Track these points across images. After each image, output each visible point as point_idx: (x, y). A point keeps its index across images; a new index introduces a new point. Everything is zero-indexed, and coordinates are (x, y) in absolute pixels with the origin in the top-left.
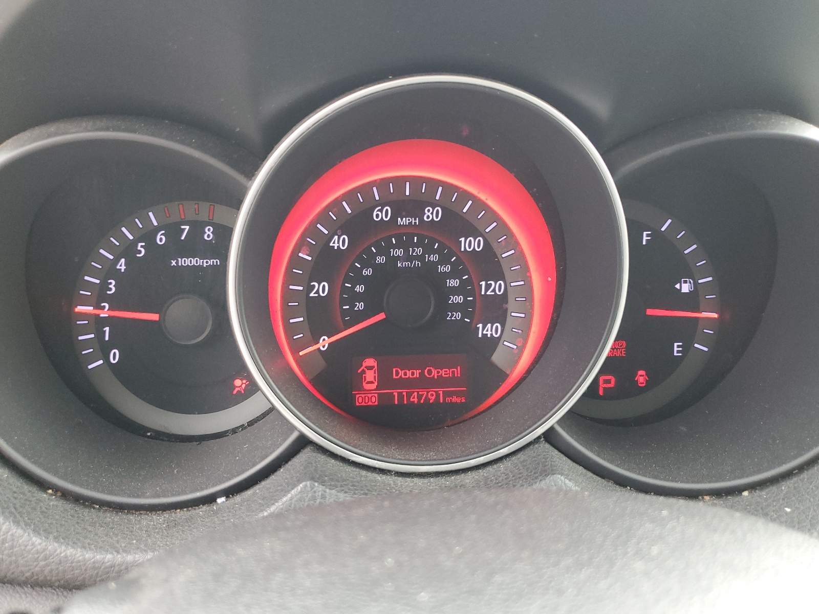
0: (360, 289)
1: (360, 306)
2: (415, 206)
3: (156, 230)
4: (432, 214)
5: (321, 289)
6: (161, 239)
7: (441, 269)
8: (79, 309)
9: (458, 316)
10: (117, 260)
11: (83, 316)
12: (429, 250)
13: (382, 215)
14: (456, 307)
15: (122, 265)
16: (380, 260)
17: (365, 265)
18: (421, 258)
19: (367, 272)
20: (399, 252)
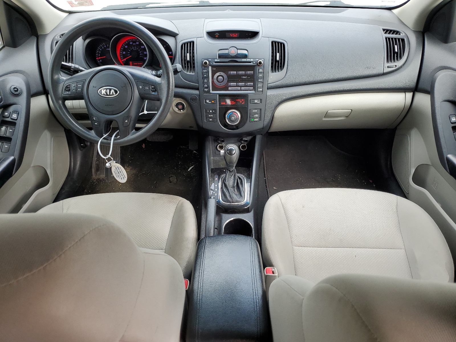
0: (129, 53)
1: (129, 55)
2: (135, 42)
3: (104, 45)
4: (137, 43)
5: (124, 53)
6: (105, 46)
7: (139, 50)
8: (97, 58)
9: (141, 56)
10: (100, 49)
11: (97, 59)
12: (137, 48)
13: (131, 43)
14: (141, 55)
15: (101, 50)
16: (131, 49)
17: (129, 50)
18: (136, 49)
19: (130, 51)
20: (133, 48)
